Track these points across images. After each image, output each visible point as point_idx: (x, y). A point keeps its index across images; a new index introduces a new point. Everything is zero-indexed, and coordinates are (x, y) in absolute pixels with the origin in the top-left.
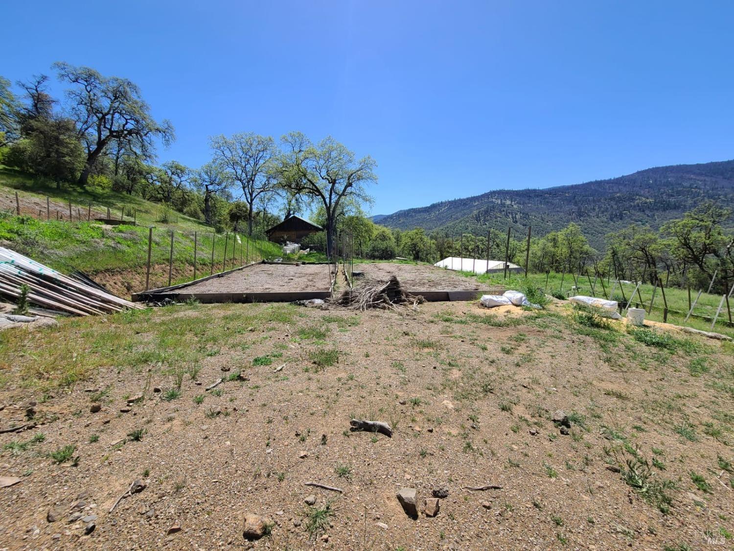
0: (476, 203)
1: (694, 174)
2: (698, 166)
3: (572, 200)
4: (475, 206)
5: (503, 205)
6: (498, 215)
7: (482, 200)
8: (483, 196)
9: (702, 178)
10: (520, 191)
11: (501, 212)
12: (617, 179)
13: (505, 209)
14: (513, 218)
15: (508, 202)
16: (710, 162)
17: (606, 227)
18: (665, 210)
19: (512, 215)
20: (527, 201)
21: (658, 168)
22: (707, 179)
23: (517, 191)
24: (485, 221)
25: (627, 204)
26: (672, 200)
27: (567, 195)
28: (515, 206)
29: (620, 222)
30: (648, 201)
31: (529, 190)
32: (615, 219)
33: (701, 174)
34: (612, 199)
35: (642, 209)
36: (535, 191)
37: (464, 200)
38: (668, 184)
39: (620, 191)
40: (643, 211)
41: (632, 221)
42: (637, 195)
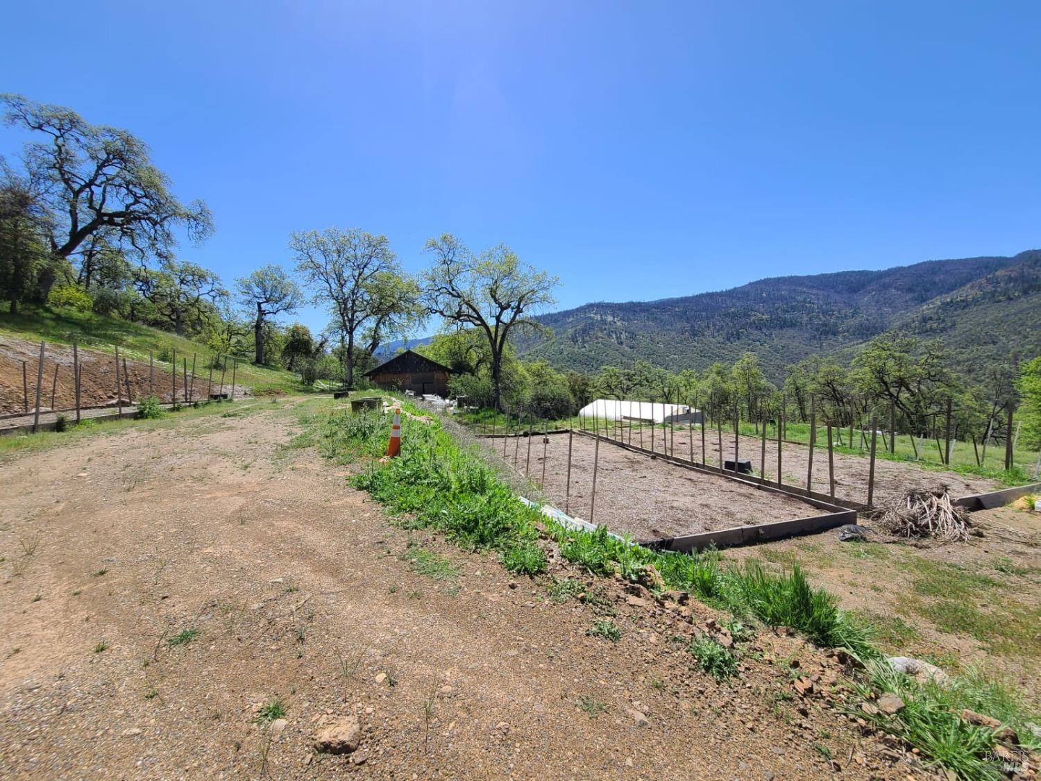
0: (571, 319)
1: (807, 287)
2: (809, 277)
3: (683, 316)
4: (568, 323)
5: (604, 322)
6: (599, 334)
7: (577, 315)
8: (578, 310)
9: (815, 291)
10: (622, 304)
11: (602, 331)
12: (730, 291)
13: (607, 327)
14: (617, 338)
15: (610, 318)
16: (819, 273)
17: (723, 349)
18: (782, 328)
19: (616, 334)
20: (632, 317)
21: (769, 279)
22: (819, 292)
23: (619, 304)
24: (584, 342)
25: (743, 321)
26: (788, 316)
27: (677, 309)
28: (619, 324)
29: (737, 343)
30: (764, 317)
31: (632, 303)
32: (732, 339)
33: (813, 287)
34: (727, 315)
35: (759, 326)
36: (639, 304)
37: (555, 314)
38: (782, 298)
39: (734, 306)
40: (761, 329)
41: (750, 342)
42: (752, 310)
